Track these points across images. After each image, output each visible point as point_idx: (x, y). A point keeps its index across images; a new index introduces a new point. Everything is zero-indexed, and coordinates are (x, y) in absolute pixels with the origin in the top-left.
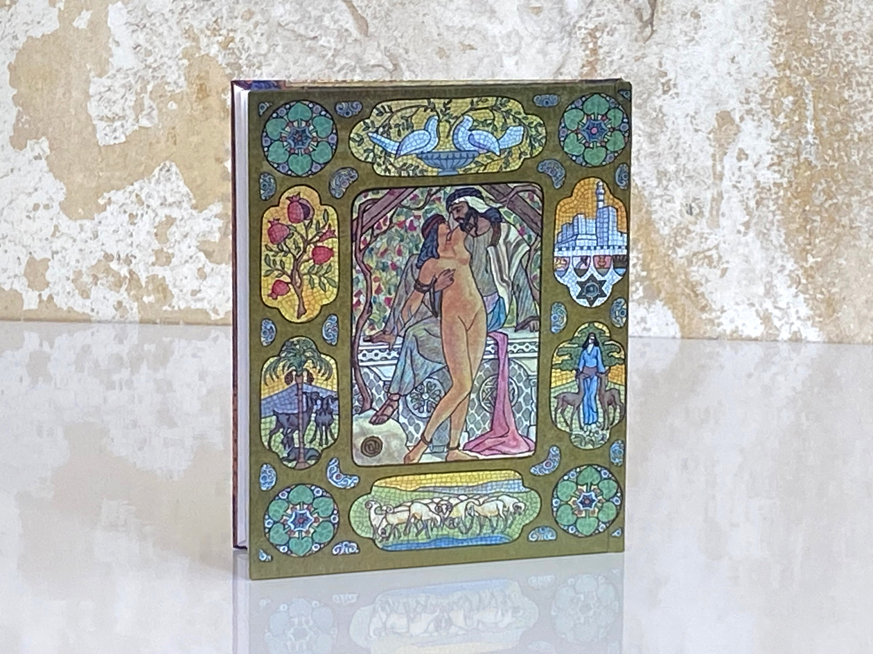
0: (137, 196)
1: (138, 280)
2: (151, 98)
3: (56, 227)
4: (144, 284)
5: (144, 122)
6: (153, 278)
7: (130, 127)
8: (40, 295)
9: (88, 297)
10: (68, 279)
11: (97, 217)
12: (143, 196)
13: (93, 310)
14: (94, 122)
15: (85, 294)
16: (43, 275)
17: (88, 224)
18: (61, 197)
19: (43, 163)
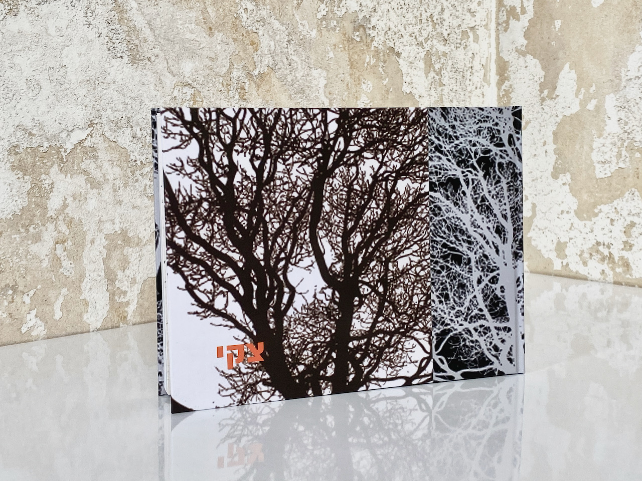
0: (615, 208)
1: (613, 259)
2: (626, 150)
3: (572, 224)
4: (617, 261)
5: (622, 165)
6: (622, 258)
7: (614, 167)
8: (562, 263)
9: (587, 266)
10: (577, 254)
11: (594, 219)
12: (619, 209)
13: (589, 273)
14: (594, 164)
15: (585, 264)
16: (564, 251)
17: (589, 223)
18: (575, 207)
19: (567, 187)
